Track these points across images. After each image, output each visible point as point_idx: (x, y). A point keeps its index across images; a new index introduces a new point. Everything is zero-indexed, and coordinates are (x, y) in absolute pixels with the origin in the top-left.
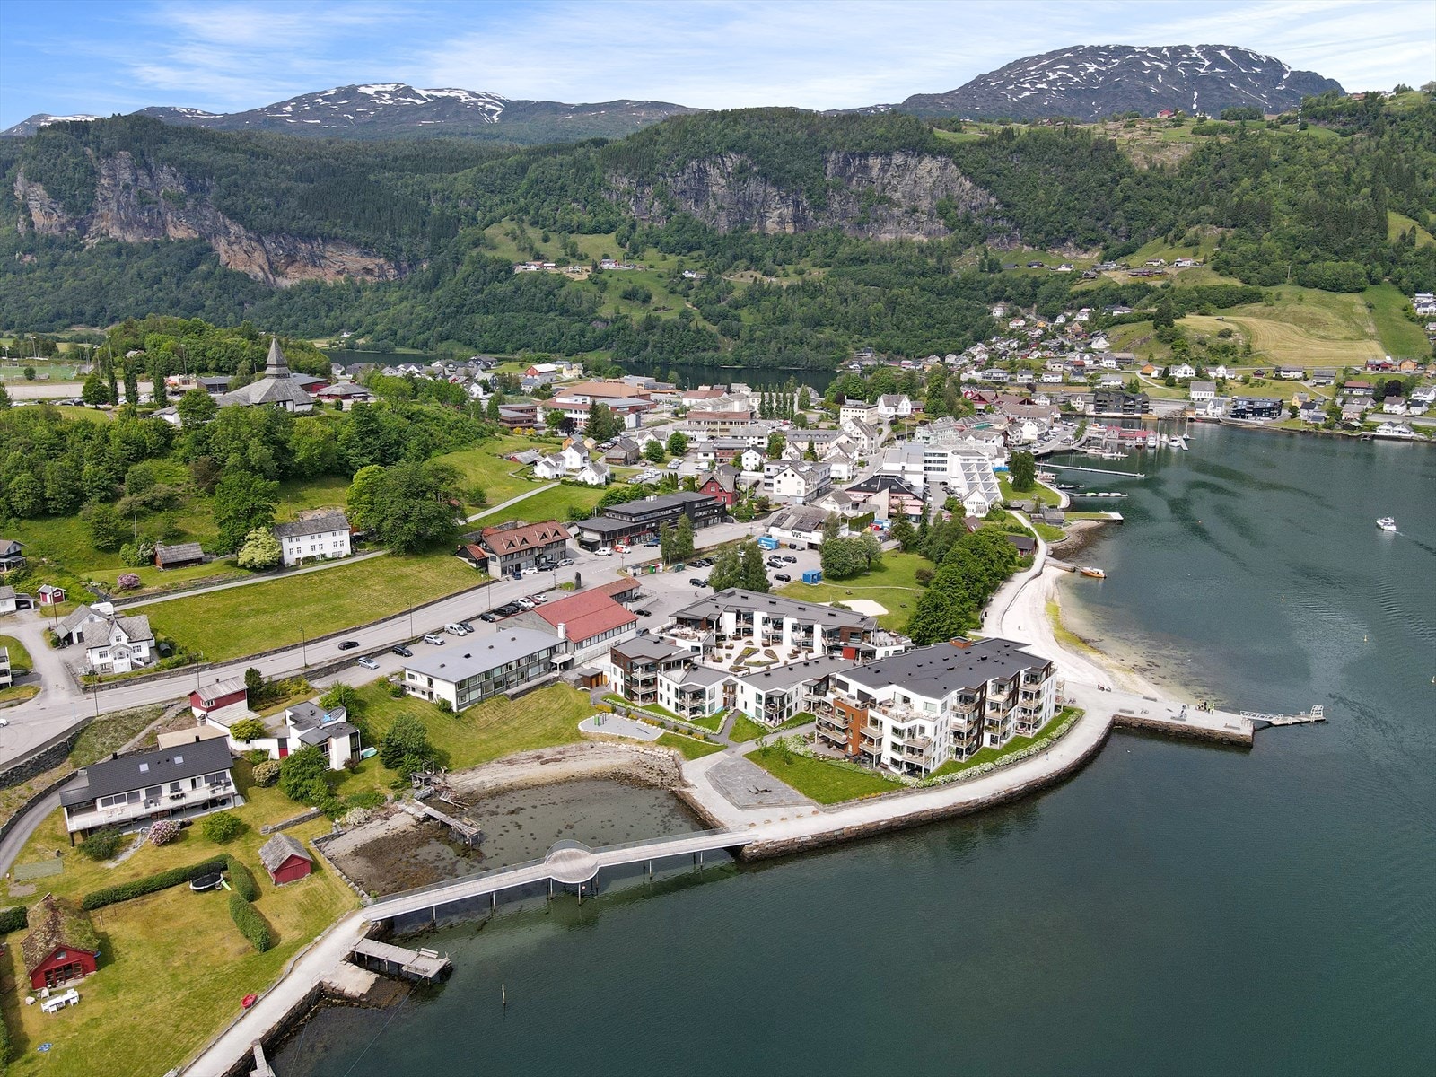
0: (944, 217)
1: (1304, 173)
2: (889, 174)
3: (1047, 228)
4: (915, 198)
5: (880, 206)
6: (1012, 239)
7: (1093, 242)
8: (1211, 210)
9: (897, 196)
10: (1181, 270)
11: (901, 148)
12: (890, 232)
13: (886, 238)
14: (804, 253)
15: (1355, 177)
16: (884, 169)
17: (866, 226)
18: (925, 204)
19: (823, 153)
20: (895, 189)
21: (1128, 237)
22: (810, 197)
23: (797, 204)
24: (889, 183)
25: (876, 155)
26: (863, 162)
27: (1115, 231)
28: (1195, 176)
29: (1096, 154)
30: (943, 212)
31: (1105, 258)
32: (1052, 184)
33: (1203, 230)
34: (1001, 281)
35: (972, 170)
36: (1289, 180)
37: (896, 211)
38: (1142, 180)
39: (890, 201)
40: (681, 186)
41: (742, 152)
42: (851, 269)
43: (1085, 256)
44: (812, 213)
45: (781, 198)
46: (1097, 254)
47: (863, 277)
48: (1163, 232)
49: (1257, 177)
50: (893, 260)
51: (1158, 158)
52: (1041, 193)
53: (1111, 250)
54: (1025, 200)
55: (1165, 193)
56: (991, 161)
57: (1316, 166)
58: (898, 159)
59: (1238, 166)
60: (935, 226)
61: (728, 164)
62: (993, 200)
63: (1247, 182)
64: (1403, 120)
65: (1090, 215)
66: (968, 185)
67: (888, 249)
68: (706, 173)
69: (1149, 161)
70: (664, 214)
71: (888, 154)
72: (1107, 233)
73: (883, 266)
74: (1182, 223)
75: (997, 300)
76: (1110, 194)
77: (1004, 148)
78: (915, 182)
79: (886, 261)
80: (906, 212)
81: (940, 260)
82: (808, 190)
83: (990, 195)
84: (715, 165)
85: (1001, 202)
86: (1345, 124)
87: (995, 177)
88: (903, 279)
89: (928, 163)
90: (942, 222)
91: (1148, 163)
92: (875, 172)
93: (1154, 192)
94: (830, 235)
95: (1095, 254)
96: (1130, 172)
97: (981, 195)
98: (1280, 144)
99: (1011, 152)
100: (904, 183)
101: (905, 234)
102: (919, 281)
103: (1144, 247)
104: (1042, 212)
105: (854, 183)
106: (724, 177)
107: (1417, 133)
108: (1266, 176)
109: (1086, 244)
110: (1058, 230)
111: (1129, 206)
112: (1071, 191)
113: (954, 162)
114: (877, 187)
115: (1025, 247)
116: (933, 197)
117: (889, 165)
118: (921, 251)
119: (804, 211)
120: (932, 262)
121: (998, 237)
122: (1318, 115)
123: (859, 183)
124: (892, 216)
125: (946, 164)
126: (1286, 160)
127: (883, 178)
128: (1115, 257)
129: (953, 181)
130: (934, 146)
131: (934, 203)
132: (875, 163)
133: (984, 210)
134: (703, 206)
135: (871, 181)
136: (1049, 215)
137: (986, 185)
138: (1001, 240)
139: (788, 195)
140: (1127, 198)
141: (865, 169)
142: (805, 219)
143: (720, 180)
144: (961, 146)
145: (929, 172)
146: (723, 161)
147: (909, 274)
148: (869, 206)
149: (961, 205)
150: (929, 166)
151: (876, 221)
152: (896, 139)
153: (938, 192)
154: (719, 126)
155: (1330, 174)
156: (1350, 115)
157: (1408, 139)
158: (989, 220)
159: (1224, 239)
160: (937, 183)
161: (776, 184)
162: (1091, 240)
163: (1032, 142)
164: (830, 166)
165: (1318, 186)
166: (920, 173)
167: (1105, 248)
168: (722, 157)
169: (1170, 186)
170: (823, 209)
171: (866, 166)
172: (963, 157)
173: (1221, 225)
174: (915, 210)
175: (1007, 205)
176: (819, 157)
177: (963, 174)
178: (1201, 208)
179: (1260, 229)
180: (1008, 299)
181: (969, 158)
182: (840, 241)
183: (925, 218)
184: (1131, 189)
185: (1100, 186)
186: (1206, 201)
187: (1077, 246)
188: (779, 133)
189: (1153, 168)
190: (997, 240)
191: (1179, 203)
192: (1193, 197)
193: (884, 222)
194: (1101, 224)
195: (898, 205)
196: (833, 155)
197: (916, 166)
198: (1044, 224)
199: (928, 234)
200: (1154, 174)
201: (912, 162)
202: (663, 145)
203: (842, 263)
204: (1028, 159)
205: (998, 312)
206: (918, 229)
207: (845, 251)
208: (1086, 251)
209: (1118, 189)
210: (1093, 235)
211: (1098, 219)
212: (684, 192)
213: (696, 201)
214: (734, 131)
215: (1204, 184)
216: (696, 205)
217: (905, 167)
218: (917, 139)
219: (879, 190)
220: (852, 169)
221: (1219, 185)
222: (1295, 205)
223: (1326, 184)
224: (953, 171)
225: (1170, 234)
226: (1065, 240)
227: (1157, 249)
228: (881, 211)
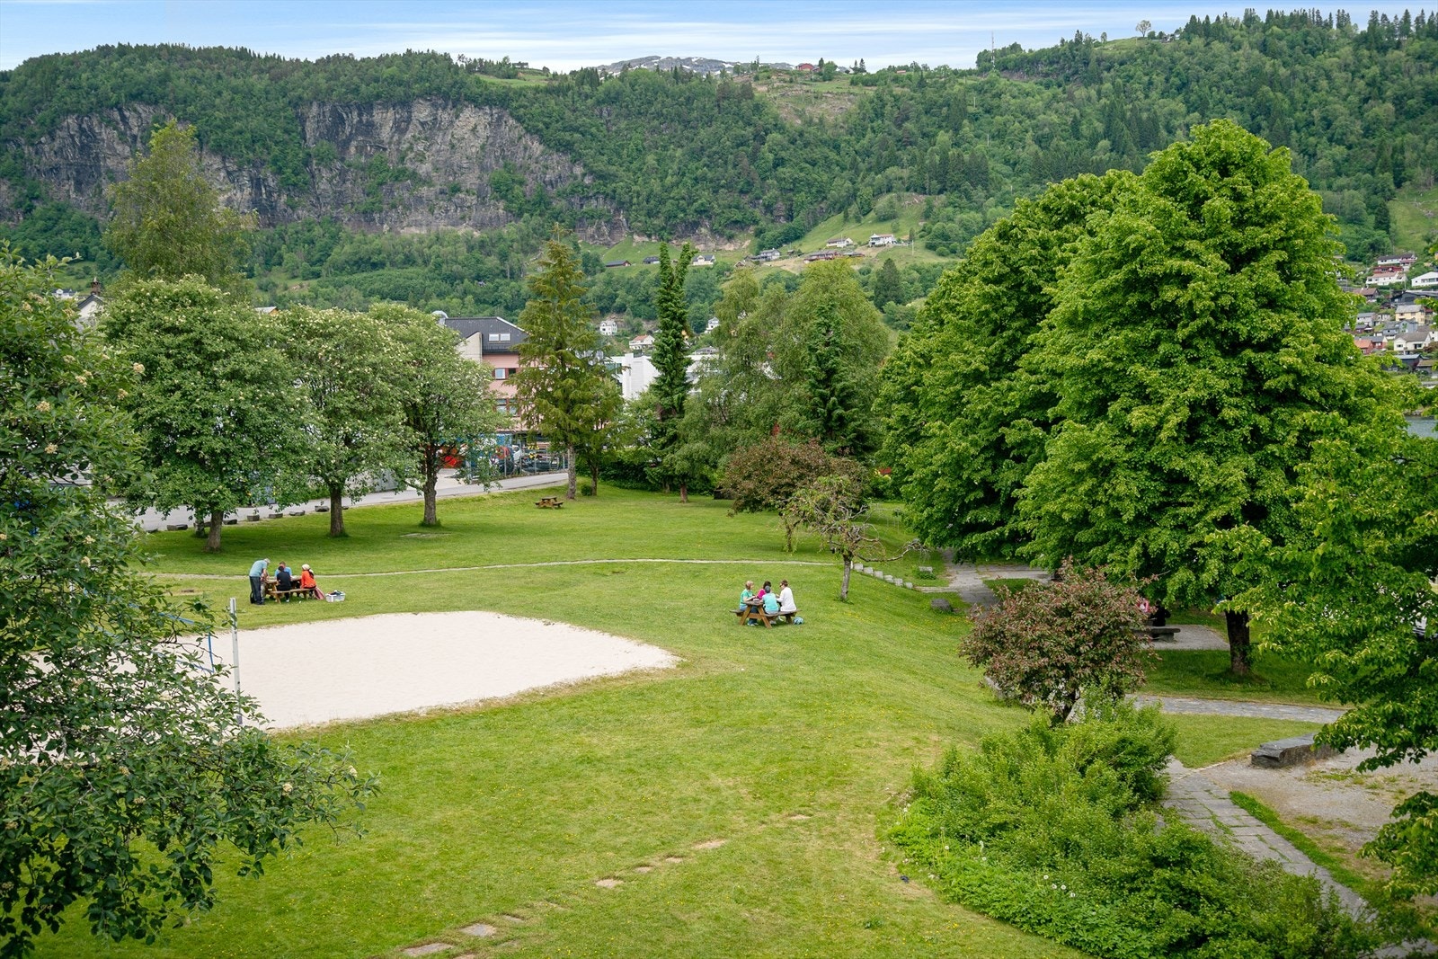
0: (504, 197)
1: (1017, 124)
2: (409, 136)
3: (669, 206)
4: (452, 170)
5: (398, 185)
6: (614, 226)
7: (740, 225)
8: (905, 173)
9: (424, 169)
10: (881, 249)
11: (425, 95)
12: (418, 224)
13: (411, 232)
14: (275, 259)
15: (1084, 129)
16: (400, 128)
17: (376, 216)
18: (471, 180)
19: (296, 106)
20: (421, 158)
21: (790, 218)
22: (280, 171)
23: (257, 183)
24: (411, 148)
25: (385, 107)
26: (364, 118)
27: (769, 208)
28: (869, 135)
29: (725, 103)
30: (502, 190)
31: (762, 247)
32: (665, 148)
33: (899, 199)
34: (608, 283)
35: (541, 125)
36: (999, 135)
37: (424, 191)
38: (798, 139)
39: (414, 175)
40: (49, 158)
41: (156, 103)
42: (358, 277)
43: (729, 247)
44: (284, 198)
45: (229, 173)
46: (747, 243)
47: (376, 286)
48: (840, 207)
49: (956, 130)
50: (426, 263)
51: (814, 111)
52: (651, 159)
53: (768, 235)
54: (628, 170)
55: (833, 155)
56: (568, 114)
57: (1031, 116)
58: (422, 112)
59: (924, 119)
60: (491, 212)
61: (133, 122)
62: (578, 170)
63: (943, 137)
64: (1121, 64)
65: (729, 187)
66: (537, 148)
67: (416, 245)
68: (94, 137)
69: (800, 115)
70: (19, 205)
71: (405, 103)
72: (758, 213)
73: (411, 271)
74: (866, 192)
75: (604, 311)
76: (754, 157)
77: (587, 97)
78: (453, 147)
79: (414, 263)
80: (442, 192)
81: (504, 257)
82: (275, 161)
83: (574, 162)
84: (110, 123)
85: (592, 173)
86: (1047, 75)
87: (577, 135)
88: (445, 286)
89: (470, 119)
90: (501, 204)
91: (800, 117)
92: (385, 133)
93: (817, 153)
94: (318, 231)
95: (746, 242)
96: (779, 127)
97: (558, 164)
98: (974, 93)
99: (599, 103)
100: (434, 148)
101: (442, 226)
102: (473, 288)
103: (816, 229)
104: (656, 186)
105: (353, 150)
106: (125, 142)
107: (1146, 79)
108: (967, 129)
109: (731, 228)
110: (684, 211)
111: (784, 171)
112: (696, 155)
113: (511, 115)
114: (391, 155)
115: (636, 237)
116: (483, 169)
117: (409, 120)
118: (471, 249)
119: (270, 194)
120: (492, 262)
121: (592, 224)
122: (1011, 65)
123: (360, 150)
124: (419, 200)
125: (500, 118)
126: (988, 112)
127: (399, 143)
128: (778, 243)
129: (512, 142)
130: (478, 91)
131: (486, 177)
132: (385, 119)
133: (567, 186)
134: (90, 192)
135: (380, 147)
136: (667, 190)
137: (566, 147)
138: (599, 229)
139: (240, 169)
140: (779, 162)
141: (369, 128)
142: (273, 208)
143: (119, 148)
144: (520, 93)
145: (474, 130)
146: (124, 118)
147: (452, 279)
148: (380, 184)
149: (529, 179)
150: (473, 121)
151: (394, 207)
152: (416, 82)
153: (490, 161)
154: (115, 64)
155: (1052, 125)
156: (1051, 63)
157: (1136, 86)
158: (576, 200)
159: (931, 208)
160: (488, 148)
161: (218, 150)
162: (736, 222)
163: (628, 89)
164: (310, 126)
165: (1038, 141)
166: (459, 133)
167: (759, 233)
168: (120, 110)
169: (837, 148)
170: (302, 191)
171: (371, 125)
172: (525, 107)
173: (923, 190)
174: (456, 189)
175: (602, 177)
176: (290, 112)
177: (528, 131)
178: (888, 171)
179: (979, 193)
180: (621, 310)
181: (536, 109)
182: (335, 238)
183: (472, 199)
184: (783, 148)
185: (738, 146)
186: (894, 161)
187: (714, 232)
188: (219, 77)
189: (810, 123)
190: (591, 230)
191: (854, 166)
192: (873, 160)
193: (408, 207)
194: (747, 198)
195: (427, 182)
196: (315, 108)
197: (452, 122)
198: (662, 202)
199: (480, 226)
200: (812, 129)
201: (445, 116)
202: (14, 94)
203: (340, 269)
204: (624, 111)
205: (608, 327)
206: (463, 218)
207: (341, 253)
208: (730, 238)
209: (765, 148)
210: (738, 216)
211: (741, 192)
212: (55, 170)
213: (78, 184)
214: (142, 71)
215: (884, 141)
216: (79, 189)
217: (432, 127)
218: (450, 81)
219: (395, 159)
220: (348, 130)
221: (904, 142)
222: (1015, 164)
223: (1050, 137)
224: (511, 128)
225: (851, 207)
226: (696, 225)
227: (836, 231)
228: (401, 193)
